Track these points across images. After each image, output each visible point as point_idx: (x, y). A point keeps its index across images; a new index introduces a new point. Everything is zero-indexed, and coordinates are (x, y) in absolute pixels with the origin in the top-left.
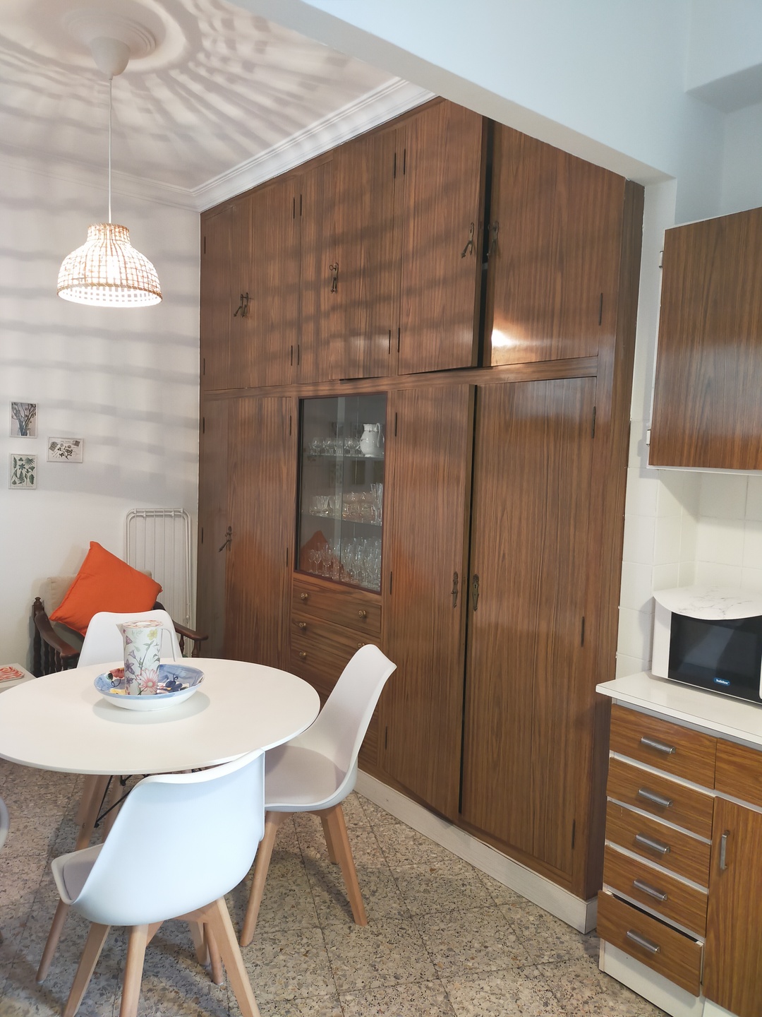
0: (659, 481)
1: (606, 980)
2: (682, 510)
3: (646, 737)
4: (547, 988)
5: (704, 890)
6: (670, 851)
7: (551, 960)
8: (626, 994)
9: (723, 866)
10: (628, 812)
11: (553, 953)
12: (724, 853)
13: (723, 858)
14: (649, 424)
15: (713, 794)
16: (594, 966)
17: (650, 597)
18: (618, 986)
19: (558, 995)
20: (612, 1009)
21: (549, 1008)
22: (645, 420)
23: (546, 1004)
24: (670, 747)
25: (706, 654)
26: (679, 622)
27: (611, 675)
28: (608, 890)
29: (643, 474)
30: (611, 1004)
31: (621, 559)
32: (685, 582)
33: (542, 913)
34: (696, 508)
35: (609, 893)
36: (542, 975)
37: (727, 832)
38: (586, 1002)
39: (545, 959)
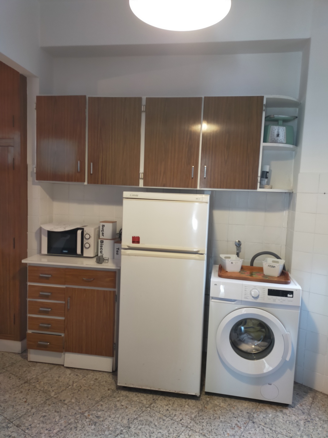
0: (40, 186)
1: (31, 363)
2: (48, 197)
3: (41, 274)
4: (9, 373)
5: (63, 318)
6: (52, 310)
7: (9, 365)
8: (38, 364)
9: (69, 308)
10: (36, 302)
11: (10, 363)
12: (69, 304)
13: (69, 305)
14: (35, 166)
15: (64, 286)
16: (26, 361)
17: (39, 227)
18: (35, 363)
19: (14, 373)
20: (34, 370)
21: (11, 378)
22: (33, 164)
23: (10, 378)
24: (50, 275)
25: (60, 244)
26: (50, 234)
27: (26, 257)
28: (29, 332)
29: (34, 184)
30: (34, 368)
31: (27, 215)
32: (50, 222)
33: (3, 353)
34: (53, 196)
35: (31, 332)
36: (7, 370)
37: (70, 297)
38: (25, 372)
39: (7, 365)
